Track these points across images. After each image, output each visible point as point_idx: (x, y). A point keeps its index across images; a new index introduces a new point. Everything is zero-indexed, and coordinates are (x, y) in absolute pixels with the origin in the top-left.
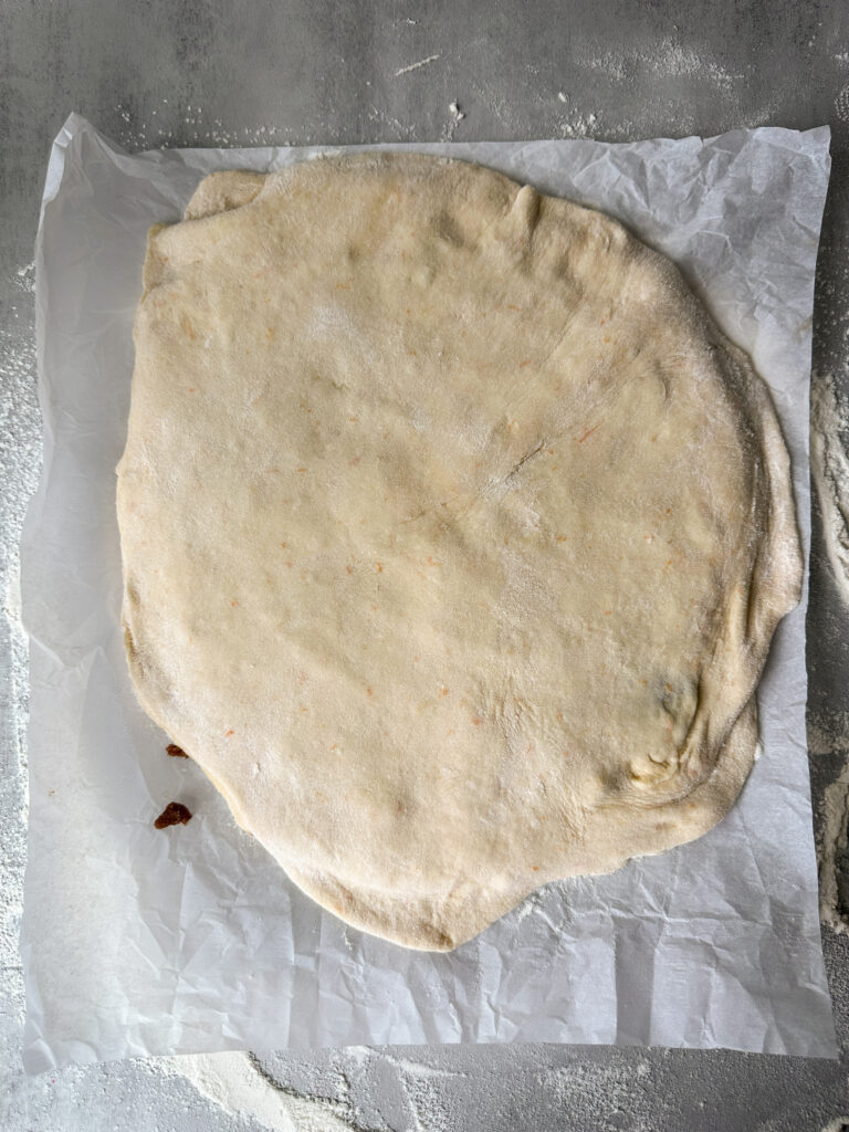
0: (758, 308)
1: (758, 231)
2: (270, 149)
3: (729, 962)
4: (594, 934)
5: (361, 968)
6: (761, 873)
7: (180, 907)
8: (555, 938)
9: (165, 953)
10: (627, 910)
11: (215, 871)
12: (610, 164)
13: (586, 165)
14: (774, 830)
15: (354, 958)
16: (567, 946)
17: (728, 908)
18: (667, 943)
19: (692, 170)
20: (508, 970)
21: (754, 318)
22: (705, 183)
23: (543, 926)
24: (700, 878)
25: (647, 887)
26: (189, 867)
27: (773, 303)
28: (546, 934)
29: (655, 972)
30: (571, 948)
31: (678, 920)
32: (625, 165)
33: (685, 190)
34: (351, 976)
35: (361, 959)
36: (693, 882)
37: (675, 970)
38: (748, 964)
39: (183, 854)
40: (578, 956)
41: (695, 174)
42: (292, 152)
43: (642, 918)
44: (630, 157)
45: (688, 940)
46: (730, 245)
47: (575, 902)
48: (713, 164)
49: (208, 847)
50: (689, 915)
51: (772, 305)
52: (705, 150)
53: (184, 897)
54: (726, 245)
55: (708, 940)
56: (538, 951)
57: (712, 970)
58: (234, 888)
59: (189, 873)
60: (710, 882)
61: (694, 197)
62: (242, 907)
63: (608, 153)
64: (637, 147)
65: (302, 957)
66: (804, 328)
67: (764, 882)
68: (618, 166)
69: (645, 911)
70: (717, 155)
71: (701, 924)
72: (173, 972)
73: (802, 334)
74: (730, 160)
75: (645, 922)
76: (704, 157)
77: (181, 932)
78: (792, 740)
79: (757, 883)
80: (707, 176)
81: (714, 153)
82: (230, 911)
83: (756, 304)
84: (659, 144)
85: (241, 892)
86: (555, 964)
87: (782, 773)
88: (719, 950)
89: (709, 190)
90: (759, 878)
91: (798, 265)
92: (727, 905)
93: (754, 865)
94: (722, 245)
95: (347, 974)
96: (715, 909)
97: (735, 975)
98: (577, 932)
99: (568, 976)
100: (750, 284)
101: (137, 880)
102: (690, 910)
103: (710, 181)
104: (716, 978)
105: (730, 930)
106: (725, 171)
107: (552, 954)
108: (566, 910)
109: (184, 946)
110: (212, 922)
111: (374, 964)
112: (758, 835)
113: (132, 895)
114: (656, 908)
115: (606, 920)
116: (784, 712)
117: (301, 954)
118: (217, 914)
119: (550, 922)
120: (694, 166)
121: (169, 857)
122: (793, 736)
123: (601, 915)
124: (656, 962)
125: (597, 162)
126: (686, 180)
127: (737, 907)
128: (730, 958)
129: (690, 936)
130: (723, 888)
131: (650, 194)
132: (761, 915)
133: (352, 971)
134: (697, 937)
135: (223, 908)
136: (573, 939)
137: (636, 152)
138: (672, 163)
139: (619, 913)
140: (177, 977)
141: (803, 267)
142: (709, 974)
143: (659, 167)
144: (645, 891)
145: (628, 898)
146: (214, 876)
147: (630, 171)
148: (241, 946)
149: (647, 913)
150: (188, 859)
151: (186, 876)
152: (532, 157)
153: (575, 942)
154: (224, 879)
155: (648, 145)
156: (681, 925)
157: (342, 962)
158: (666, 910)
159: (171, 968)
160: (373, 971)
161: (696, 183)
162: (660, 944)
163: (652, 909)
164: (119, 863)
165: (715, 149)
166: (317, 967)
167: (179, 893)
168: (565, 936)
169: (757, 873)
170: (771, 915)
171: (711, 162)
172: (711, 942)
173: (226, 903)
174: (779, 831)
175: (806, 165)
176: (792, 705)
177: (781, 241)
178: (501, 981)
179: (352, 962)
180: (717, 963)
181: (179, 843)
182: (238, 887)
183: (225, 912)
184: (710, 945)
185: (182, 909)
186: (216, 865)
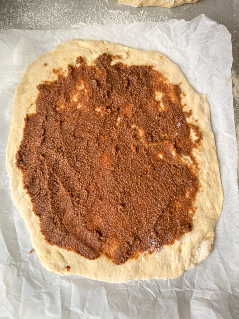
2: (44, 31)
3: (217, 307)
4: (169, 298)
6: (227, 274)
8: (155, 300)
9: (16, 311)
10: (180, 288)
11: (33, 280)
12: (158, 29)
13: (150, 29)
15: (83, 311)
16: (159, 303)
17: (215, 287)
18: (194, 299)
21: (212, 80)
23: (151, 296)
24: (205, 275)
25: (186, 279)
26: (24, 279)
28: (152, 299)
29: (191, 310)
30: (162, 304)
31: (198, 291)
32: (163, 29)
35: (86, 311)
36: (203, 277)
37: (198, 309)
38: (224, 308)
39: (22, 274)
40: (164, 307)
43: (185, 290)
44: (165, 26)
45: (202, 298)
46: (201, 55)
47: (162, 286)
49: (31, 271)
50: (201, 289)
51: (218, 74)
53: (22, 290)
54: (200, 55)
55: (209, 298)
56: (150, 305)
57: (211, 310)
58: (40, 285)
59: (24, 281)
60: (209, 277)
62: (43, 292)
63: (157, 25)
67: (228, 277)
68: (161, 29)
69: (187, 288)
71: (206, 292)
75: (186, 292)
77: (21, 303)
78: (236, 225)
82: (39, 294)
83: (213, 75)
84: (174, 21)
85: (43, 287)
86: (156, 310)
87: (233, 237)
88: (213, 302)
89: (192, 35)
90: (226, 276)
92: (215, 285)
93: (224, 271)
94: (198, 56)
95: (81, 317)
96: (211, 287)
97: (219, 312)
98: (163, 297)
99: (161, 314)
101: (5, 284)
102: (202, 287)
103: (192, 32)
104: (212, 313)
105: (217, 295)
106: (197, 28)
107: (155, 306)
108: (159, 290)
109: (22, 308)
110: (33, 299)
111: (90, 314)
113: (4, 290)
114: (190, 287)
115: (173, 292)
118: (34, 296)
119: (153, 294)
121: (17, 276)
122: (236, 224)
123: (171, 290)
124: (191, 306)
125: (154, 29)
127: (219, 286)
128: (217, 305)
129: (203, 297)
130: (213, 279)
131: (172, 38)
132: (228, 289)
134: (205, 297)
136: (162, 300)
137: (167, 24)
139: (178, 290)
143: (175, 28)
144: (186, 281)
145: (180, 284)
146: (33, 282)
147: (165, 31)
149: (187, 289)
150: (24, 276)
152: (131, 28)
153: (163, 301)
154: (36, 282)
155: (170, 21)
156: (199, 293)
157: (79, 313)
158: (194, 288)
159: (18, 316)
160: (90, 316)
162: (192, 300)
163: (189, 287)
166: (70, 314)
167: (21, 289)
168: (159, 299)
169: (225, 274)
170: (231, 289)
172: (210, 299)
173: (38, 291)
176: (235, 213)
179: (82, 312)
180: (213, 307)
181: (21, 270)
182: (42, 285)
183: (37, 294)
184: (210, 300)
185: (22, 294)
186: (34, 278)
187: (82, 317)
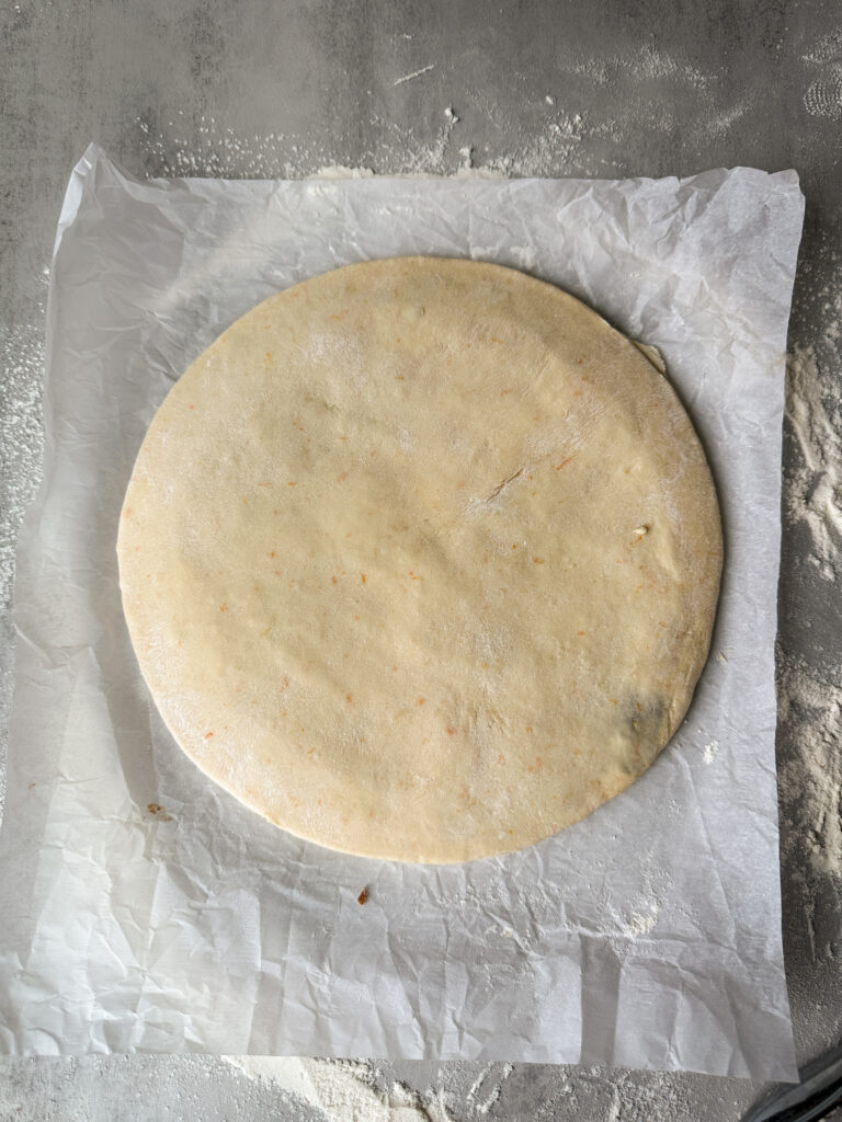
0: (734, 343)
1: (735, 269)
2: (272, 182)
3: (695, 985)
4: (561, 952)
5: (326, 978)
6: (727, 895)
7: (151, 905)
8: (522, 955)
9: (134, 951)
10: (595, 929)
11: (188, 872)
12: (592, 201)
13: (569, 201)
14: (741, 854)
15: (321, 968)
16: (533, 964)
17: (692, 930)
18: (633, 964)
19: (671, 208)
20: (474, 986)
21: (730, 353)
22: (684, 220)
23: (511, 942)
24: (667, 899)
25: (614, 907)
26: (162, 866)
27: (749, 339)
28: (513, 950)
29: (620, 991)
30: (538, 965)
31: (645, 941)
32: (607, 202)
33: (664, 226)
34: (316, 986)
35: (327, 969)
36: (660, 903)
37: (640, 991)
38: (714, 987)
39: (158, 853)
40: (544, 974)
41: (674, 211)
42: (292, 185)
43: (609, 937)
44: (612, 193)
45: (654, 961)
46: (706, 285)
47: (544, 919)
48: (692, 202)
49: (182, 848)
50: (654, 936)
51: (748, 341)
52: (682, 189)
53: (156, 895)
54: (702, 284)
55: (674, 962)
56: (506, 967)
57: (679, 993)
58: (206, 891)
59: (163, 873)
60: (677, 904)
61: (673, 234)
62: (212, 909)
63: (591, 190)
64: (619, 185)
65: (268, 963)
66: (778, 363)
67: (729, 904)
68: (600, 203)
69: (613, 931)
70: (696, 193)
71: (667, 945)
72: (139, 970)
73: (776, 368)
74: (709, 199)
75: (611, 942)
76: (683, 197)
77: (150, 931)
78: (761, 765)
79: (722, 905)
80: (686, 213)
81: (693, 192)
82: (200, 913)
83: (733, 340)
84: (640, 183)
85: (212, 893)
86: (521, 982)
88: (685, 972)
89: (687, 227)
90: (725, 902)
91: (774, 302)
92: (694, 927)
93: (720, 888)
94: (698, 284)
95: (312, 982)
96: (682, 931)
97: (701, 998)
98: (544, 949)
99: (533, 994)
100: (727, 321)
101: (111, 876)
102: (657, 931)
103: (688, 219)
104: (682, 1001)
105: (695, 953)
106: (704, 209)
107: (518, 970)
108: (534, 928)
109: (153, 945)
110: (182, 923)
111: (339, 973)
112: (725, 858)
113: (105, 891)
114: (623, 928)
115: (573, 938)
116: (753, 737)
117: (268, 960)
118: (187, 915)
120: (672, 204)
121: (145, 855)
122: (762, 762)
123: (569, 933)
124: (621, 982)
125: (581, 198)
126: (665, 217)
127: (702, 929)
128: (696, 982)
129: (655, 956)
130: (690, 910)
131: (630, 230)
132: (726, 939)
133: (317, 980)
134: (663, 959)
135: (193, 909)
136: (540, 957)
137: (619, 189)
138: (651, 201)
139: (587, 932)
140: (143, 976)
141: (779, 303)
142: (675, 996)
143: (640, 204)
144: (613, 911)
145: (596, 917)
146: (186, 877)
147: (612, 208)
148: (209, 948)
149: (615, 933)
150: (163, 858)
151: (160, 875)
152: (518, 193)
153: (542, 959)
154: (196, 880)
155: (629, 183)
156: (647, 946)
157: (308, 970)
159: (138, 966)
160: (339, 982)
161: (675, 220)
162: (626, 965)
163: (619, 929)
164: (94, 858)
165: (693, 188)
166: (283, 972)
167: (152, 892)
168: (532, 953)
169: (723, 896)
170: (736, 938)
171: (690, 200)
172: (677, 965)
173: (198, 904)
174: (746, 855)
175: (781, 204)
176: (762, 730)
177: (758, 278)
178: (467, 996)
179: (318, 971)
180: (684, 985)
181: (155, 843)
182: (209, 889)
183: (195, 913)
184: (675, 967)
185: (154, 909)
186: (190, 867)
187: (317, 982)
